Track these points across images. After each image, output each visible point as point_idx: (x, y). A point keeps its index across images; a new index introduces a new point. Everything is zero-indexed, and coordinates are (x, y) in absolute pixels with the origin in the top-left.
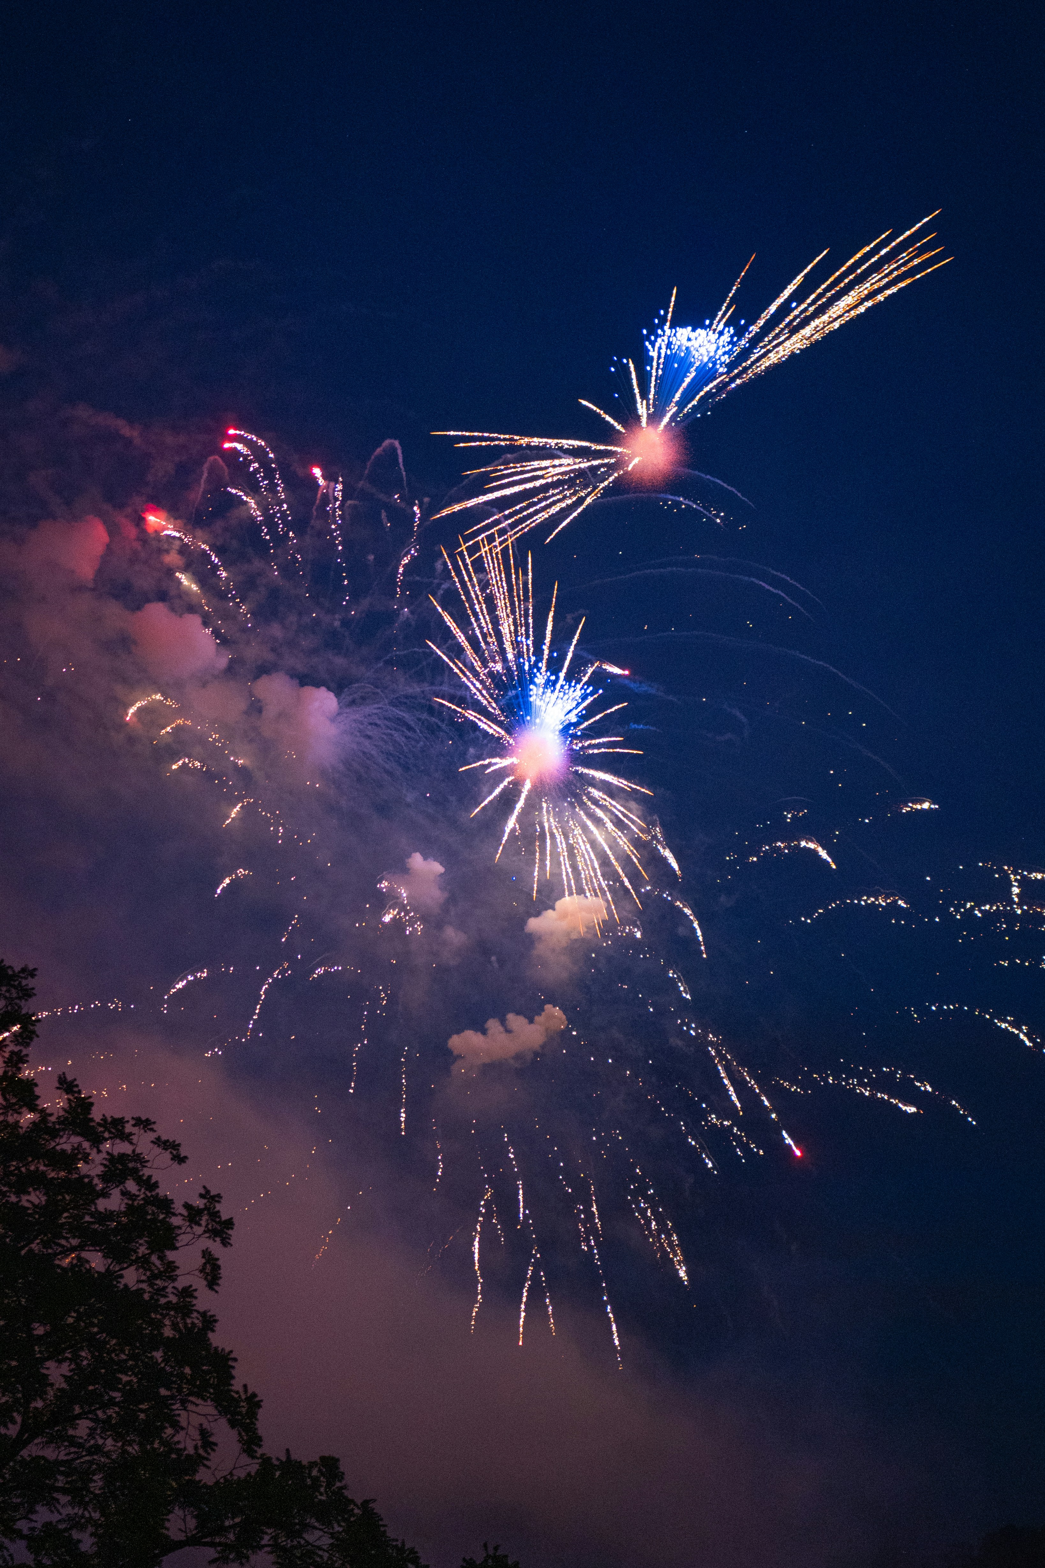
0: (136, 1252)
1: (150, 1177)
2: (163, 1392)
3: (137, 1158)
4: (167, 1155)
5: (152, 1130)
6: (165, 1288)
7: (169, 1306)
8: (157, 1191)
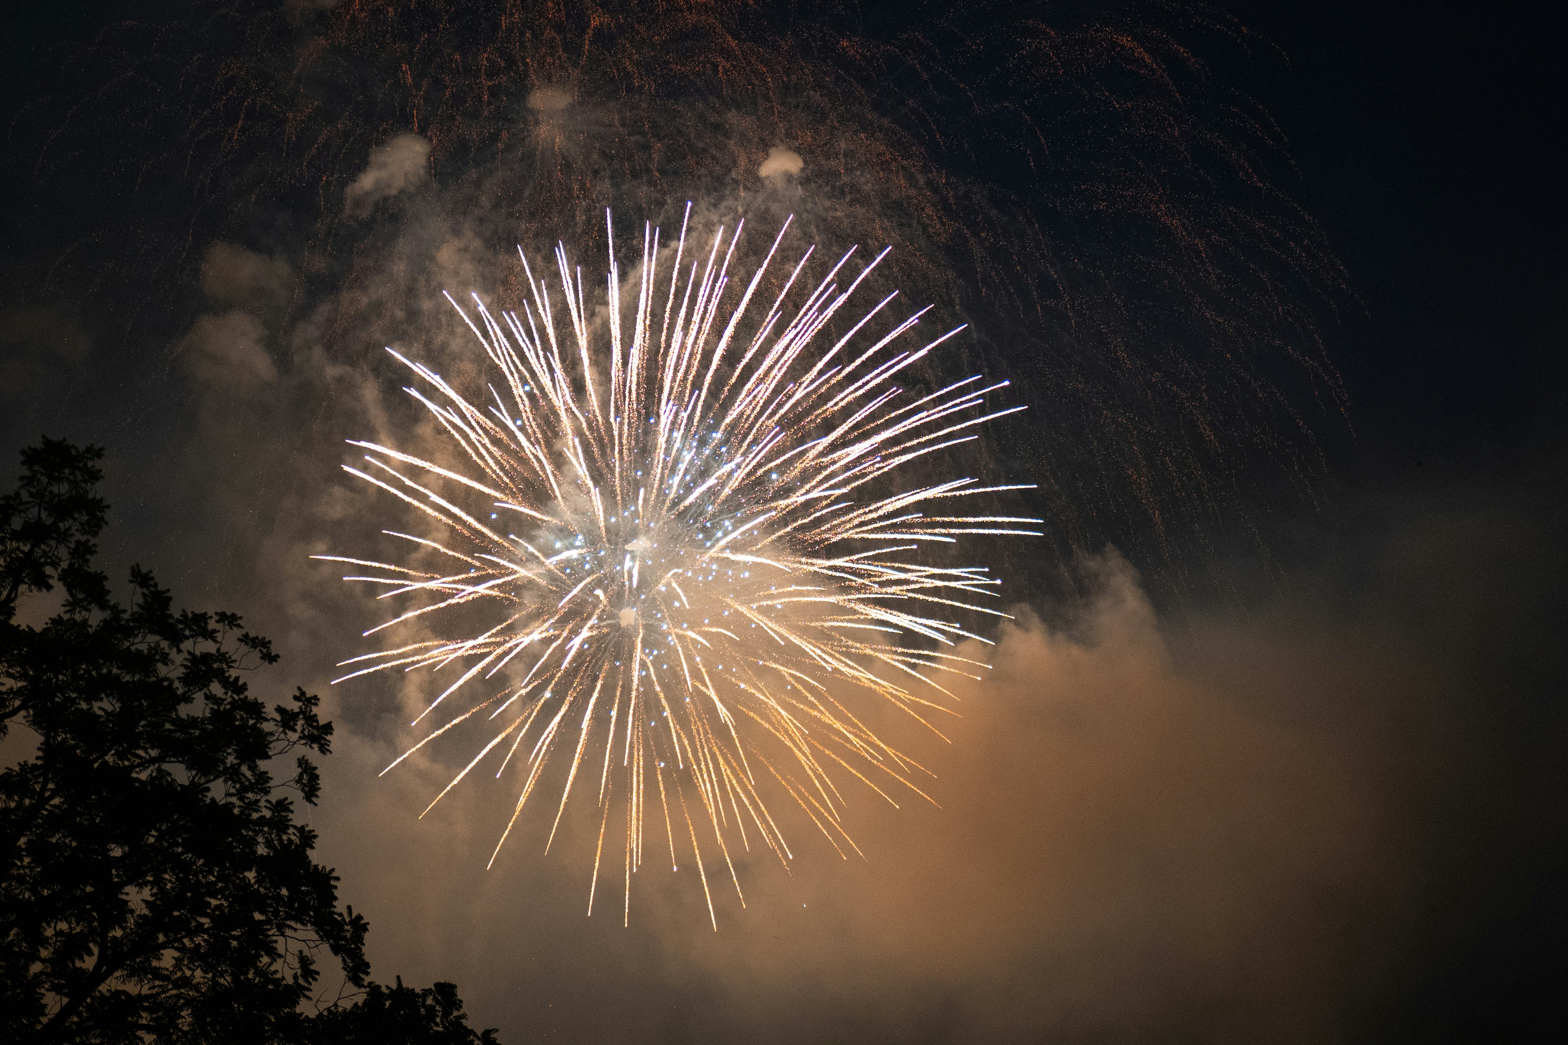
0: (224, 763)
1: (237, 679)
2: (258, 917)
3: (222, 657)
4: (257, 654)
5: (238, 626)
6: (257, 802)
7: (262, 821)
8: (246, 693)
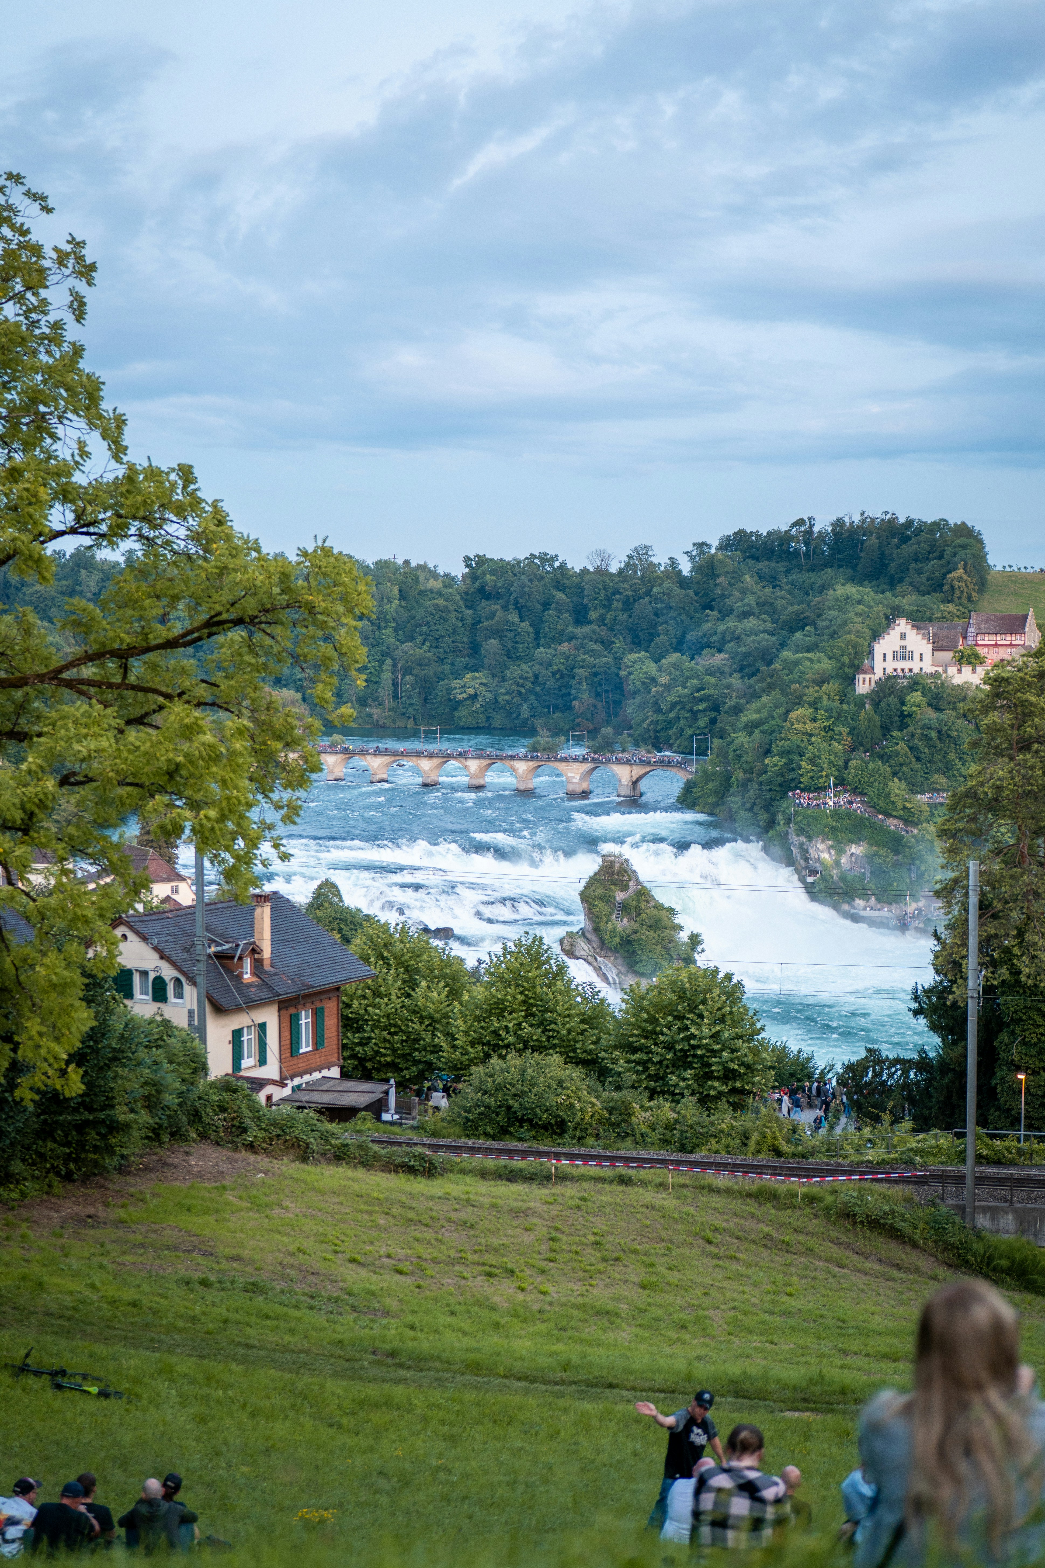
0: (13, 288)
1: (22, 224)
2: (42, 408)
3: (10, 208)
4: (36, 206)
5: (22, 183)
6: (38, 321)
7: (43, 337)
8: (29, 236)
